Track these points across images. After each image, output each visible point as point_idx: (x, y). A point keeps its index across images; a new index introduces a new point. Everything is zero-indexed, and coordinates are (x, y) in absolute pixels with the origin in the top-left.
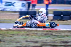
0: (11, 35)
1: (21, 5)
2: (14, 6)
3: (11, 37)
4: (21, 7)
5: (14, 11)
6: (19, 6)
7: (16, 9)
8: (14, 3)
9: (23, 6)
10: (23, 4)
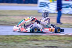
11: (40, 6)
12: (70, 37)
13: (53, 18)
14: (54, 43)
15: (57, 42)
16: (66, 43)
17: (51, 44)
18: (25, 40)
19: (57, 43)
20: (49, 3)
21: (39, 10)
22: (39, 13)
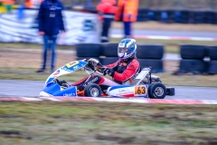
0: (51, 119)
3: (51, 122)
13: (10, 56)
14: (12, 122)
15: (19, 119)
16: (43, 122)
17: (4, 124)
19: (19, 122)
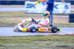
1: (64, 7)
2: (57, 8)
4: (64, 10)
5: (57, 13)
6: (62, 8)
7: (59, 11)
8: (57, 5)
9: (66, 8)
10: (66, 6)
11: (27, 7)
12: (72, 36)
18: (33, 40)
20: (35, 5)
21: (26, 11)
22: (27, 13)
